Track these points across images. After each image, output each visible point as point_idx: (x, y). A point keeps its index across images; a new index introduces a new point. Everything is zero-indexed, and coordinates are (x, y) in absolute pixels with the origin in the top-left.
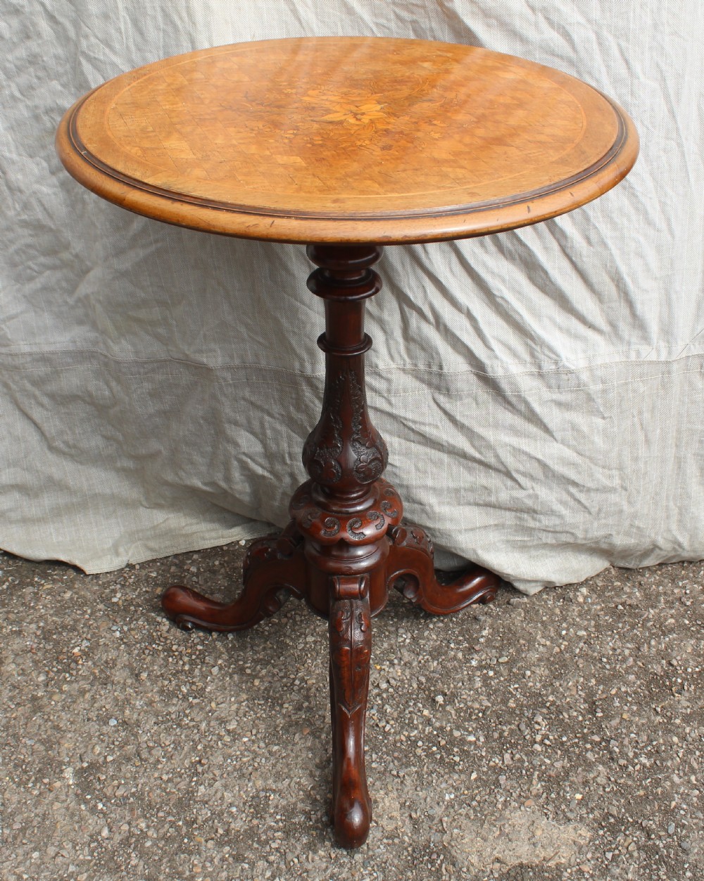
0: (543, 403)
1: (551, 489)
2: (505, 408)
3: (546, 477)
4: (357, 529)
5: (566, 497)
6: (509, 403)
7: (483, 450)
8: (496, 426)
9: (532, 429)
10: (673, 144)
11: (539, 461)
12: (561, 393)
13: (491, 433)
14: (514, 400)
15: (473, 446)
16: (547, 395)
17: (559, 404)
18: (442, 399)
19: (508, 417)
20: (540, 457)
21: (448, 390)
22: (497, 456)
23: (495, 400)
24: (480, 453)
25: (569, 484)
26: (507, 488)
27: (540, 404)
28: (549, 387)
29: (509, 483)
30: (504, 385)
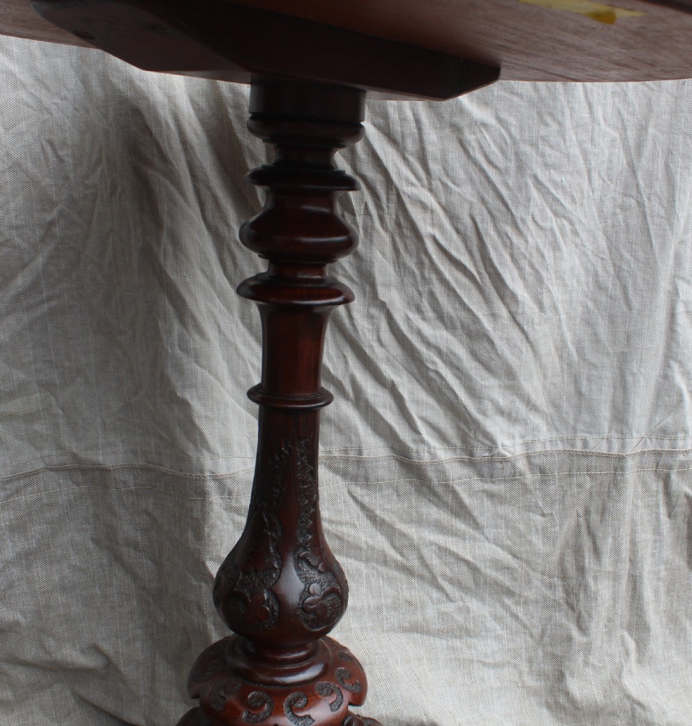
0: (472, 493)
1: (483, 601)
2: (430, 501)
3: (477, 584)
4: (302, 709)
5: (500, 611)
6: (436, 494)
7: (405, 551)
8: (419, 521)
9: (460, 525)
10: (633, 202)
11: (467, 563)
12: (493, 482)
13: (414, 530)
14: (440, 490)
15: (394, 547)
16: (478, 485)
17: (491, 495)
18: (359, 491)
19: (433, 512)
20: (469, 558)
21: (367, 479)
22: (421, 558)
23: (419, 492)
24: (402, 554)
25: (503, 593)
26: (433, 602)
27: (469, 495)
28: (481, 475)
29: (435, 594)
30: (431, 474)
